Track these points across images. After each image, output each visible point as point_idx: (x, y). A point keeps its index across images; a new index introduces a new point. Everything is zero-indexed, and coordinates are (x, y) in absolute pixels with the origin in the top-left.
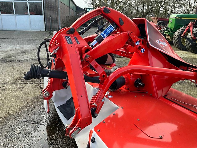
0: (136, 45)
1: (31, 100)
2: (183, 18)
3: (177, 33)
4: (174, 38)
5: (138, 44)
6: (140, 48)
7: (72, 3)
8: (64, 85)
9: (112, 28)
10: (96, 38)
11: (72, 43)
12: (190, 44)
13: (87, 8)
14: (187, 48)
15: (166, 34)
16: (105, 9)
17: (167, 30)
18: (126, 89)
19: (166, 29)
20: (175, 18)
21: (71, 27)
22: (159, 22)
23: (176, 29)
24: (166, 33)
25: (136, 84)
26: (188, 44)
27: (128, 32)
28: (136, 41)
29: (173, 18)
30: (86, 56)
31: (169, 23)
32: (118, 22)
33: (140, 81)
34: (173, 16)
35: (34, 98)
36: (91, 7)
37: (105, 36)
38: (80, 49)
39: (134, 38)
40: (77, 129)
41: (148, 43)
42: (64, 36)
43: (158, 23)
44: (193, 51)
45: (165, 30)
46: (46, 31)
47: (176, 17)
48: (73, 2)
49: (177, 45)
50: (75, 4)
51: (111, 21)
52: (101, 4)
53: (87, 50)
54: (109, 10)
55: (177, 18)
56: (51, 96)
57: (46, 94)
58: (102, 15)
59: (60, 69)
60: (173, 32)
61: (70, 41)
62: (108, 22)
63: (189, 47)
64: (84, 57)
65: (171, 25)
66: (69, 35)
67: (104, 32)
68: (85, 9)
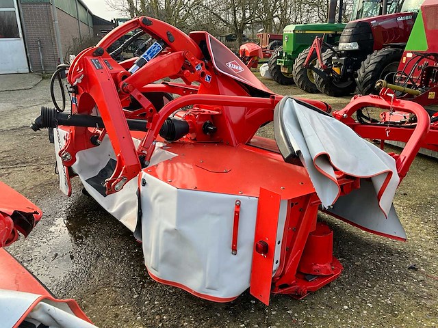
0: (197, 69)
1: (31, 189)
2: (307, 32)
3: (298, 61)
4: (294, 71)
5: (199, 68)
6: (203, 74)
7: (83, 9)
8: (94, 141)
9: (159, 47)
10: (135, 62)
11: (102, 68)
12: (322, 80)
13: (118, 20)
14: (318, 87)
15: (280, 64)
16: (145, 19)
17: (281, 57)
18: (193, 140)
19: (279, 55)
20: (292, 33)
21: (97, 46)
22: (272, 42)
23: (296, 52)
24: (279, 62)
25: (205, 130)
26: (319, 80)
27: (182, 52)
28: (196, 64)
29: (289, 33)
30: (124, 85)
31: (285, 42)
32: (166, 38)
33: (211, 125)
34: (289, 29)
35: (35, 186)
36: (126, 17)
37: (150, 58)
38: (115, 76)
39: (192, 60)
40: (121, 178)
41: (215, 68)
42: (89, 59)
43: (270, 44)
44: (328, 93)
45: (277, 57)
46: (30, 72)
47: (294, 31)
48: (86, 8)
49: (300, 84)
50: (90, 13)
51: (156, 37)
52: (145, 11)
53: (125, 76)
54: (150, 21)
55: (297, 32)
56: (74, 160)
57: (66, 155)
58: (141, 28)
59: (86, 113)
60: (291, 59)
61: (98, 66)
62: (153, 39)
63: (322, 86)
64: (121, 87)
65: (287, 46)
66: (95, 58)
67: (148, 53)
68: (114, 22)
